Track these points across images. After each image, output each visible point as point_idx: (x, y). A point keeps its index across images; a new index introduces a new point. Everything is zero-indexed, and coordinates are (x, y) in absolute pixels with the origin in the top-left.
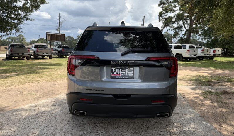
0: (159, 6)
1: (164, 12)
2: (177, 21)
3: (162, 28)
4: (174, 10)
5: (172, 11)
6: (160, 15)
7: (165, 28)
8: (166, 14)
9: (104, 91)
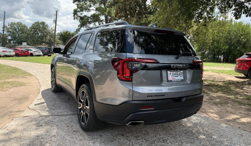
0: (74, 2)
1: (79, 9)
2: (94, 22)
3: (79, 27)
4: (89, 9)
5: (87, 10)
6: (75, 12)
7: (82, 28)
8: (81, 13)
9: (164, 95)
